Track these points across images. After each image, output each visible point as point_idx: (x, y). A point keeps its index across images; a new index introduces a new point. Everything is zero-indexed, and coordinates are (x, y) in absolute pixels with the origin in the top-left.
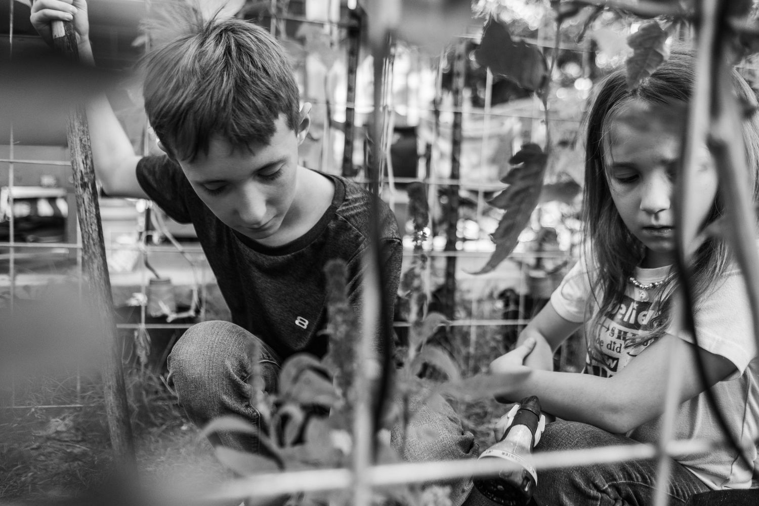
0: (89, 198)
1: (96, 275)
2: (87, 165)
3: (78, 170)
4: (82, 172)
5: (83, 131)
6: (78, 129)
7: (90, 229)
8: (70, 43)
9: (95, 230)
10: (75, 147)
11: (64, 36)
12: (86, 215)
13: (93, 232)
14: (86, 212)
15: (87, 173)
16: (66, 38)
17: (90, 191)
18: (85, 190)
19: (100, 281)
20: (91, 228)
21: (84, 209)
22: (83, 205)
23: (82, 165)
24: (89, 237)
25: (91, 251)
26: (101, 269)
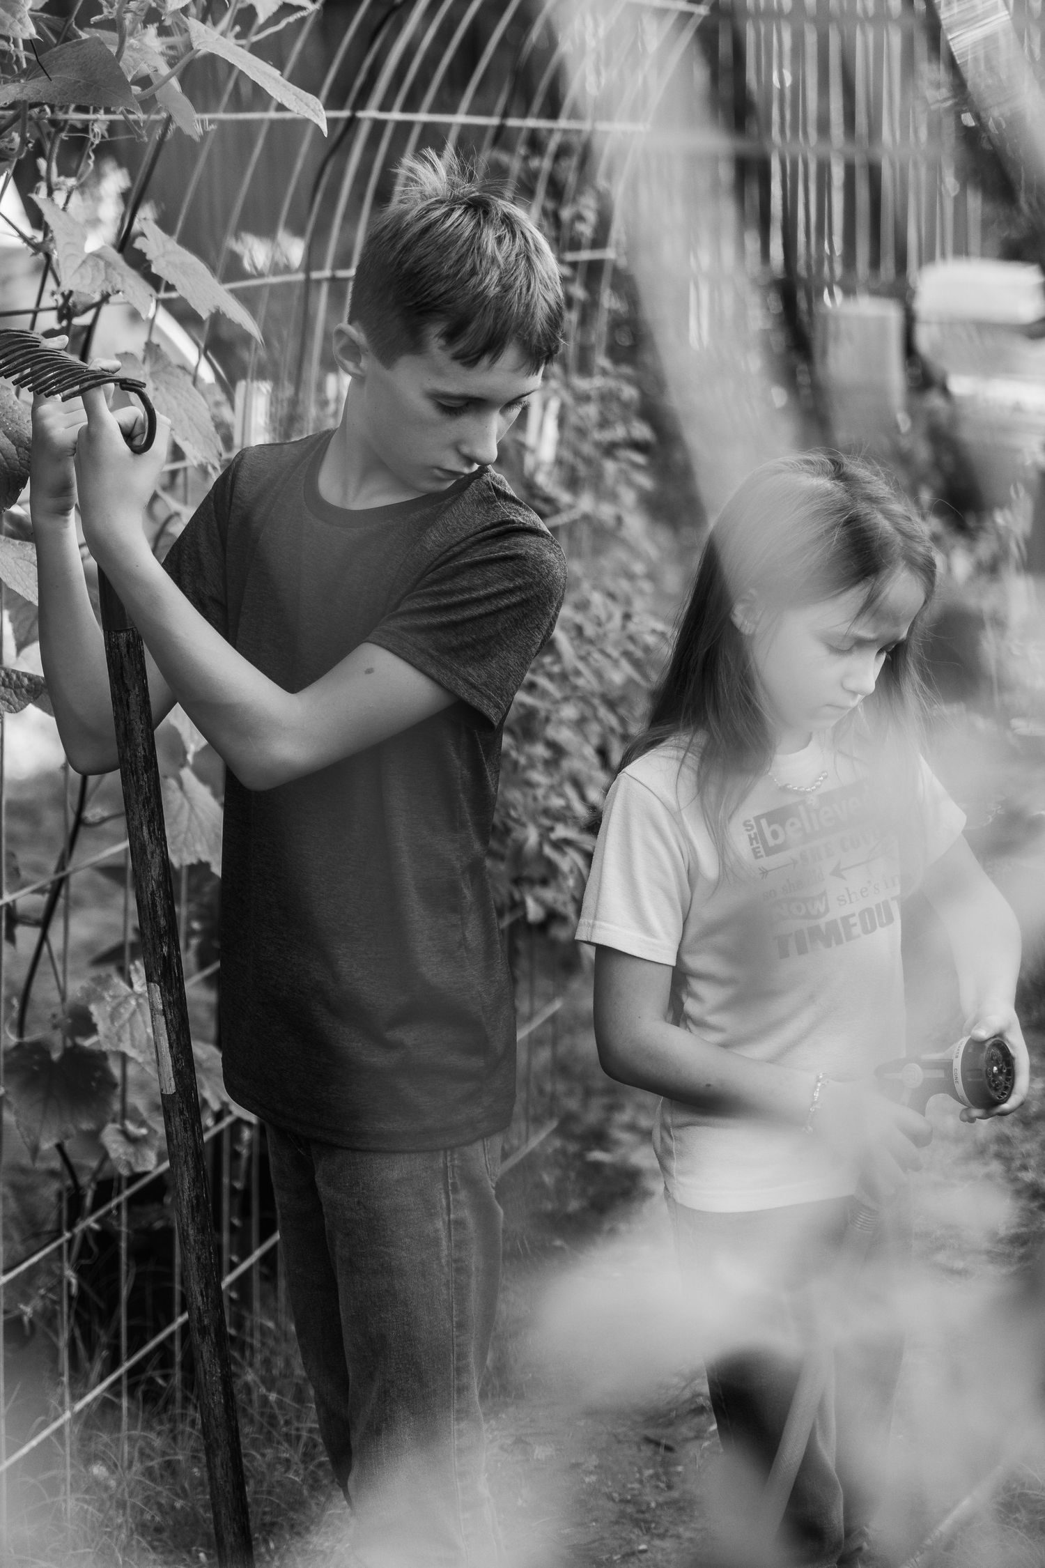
0: (210, 1351)
1: (218, 1476)
2: (207, 1298)
3: (194, 1306)
4: (199, 1309)
5: (202, 1243)
6: (195, 1241)
7: (211, 1401)
8: (183, 1103)
9: (220, 1402)
10: (190, 1268)
11: (175, 1093)
12: (205, 1378)
13: (215, 1405)
14: (205, 1373)
15: (206, 1311)
16: (178, 1095)
17: (212, 1340)
18: (203, 1338)
19: (226, 1486)
20: (213, 1399)
21: (202, 1369)
22: (200, 1360)
23: (200, 1298)
24: (209, 1413)
25: (212, 1437)
26: (226, 1465)
